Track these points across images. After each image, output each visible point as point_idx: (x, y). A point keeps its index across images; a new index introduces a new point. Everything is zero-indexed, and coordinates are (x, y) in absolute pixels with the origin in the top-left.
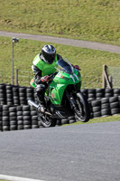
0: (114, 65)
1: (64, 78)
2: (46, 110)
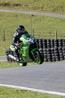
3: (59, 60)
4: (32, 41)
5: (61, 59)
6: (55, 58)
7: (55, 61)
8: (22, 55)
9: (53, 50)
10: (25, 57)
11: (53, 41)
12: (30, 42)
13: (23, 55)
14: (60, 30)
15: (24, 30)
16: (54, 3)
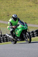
0: (2, 27)
1: (22, 27)
2: (13, 38)
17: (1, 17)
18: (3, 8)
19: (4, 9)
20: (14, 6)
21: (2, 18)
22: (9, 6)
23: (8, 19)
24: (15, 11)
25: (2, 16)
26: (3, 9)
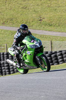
3: (10, 74)
4: (38, 45)
5: (11, 72)
6: (5, 71)
7: (6, 74)
8: (24, 60)
9: (3, 64)
10: (29, 63)
11: (3, 54)
12: (36, 46)
13: (26, 61)
14: (10, 43)
15: (27, 30)
16: (3, 15)
17: (29, 22)
18: (32, 8)
19: (33, 10)
20: (49, 5)
21: (31, 24)
22: (41, 5)
23: (40, 26)
24: (52, 13)
25: (31, 21)
26: (31, 10)
